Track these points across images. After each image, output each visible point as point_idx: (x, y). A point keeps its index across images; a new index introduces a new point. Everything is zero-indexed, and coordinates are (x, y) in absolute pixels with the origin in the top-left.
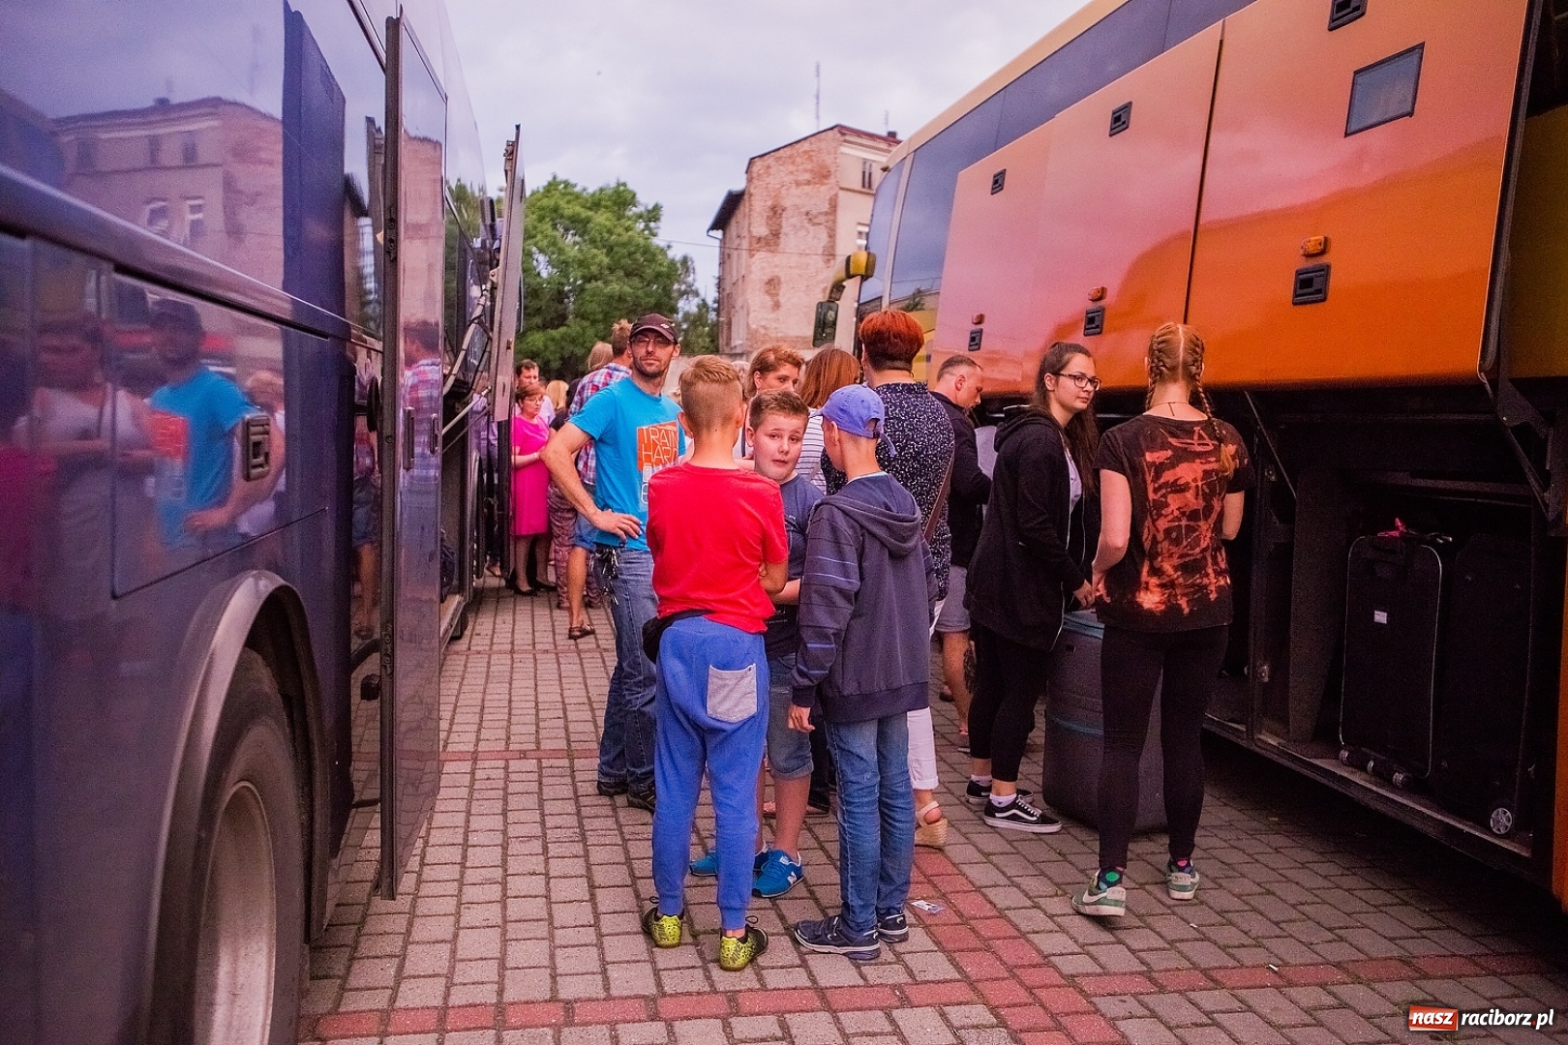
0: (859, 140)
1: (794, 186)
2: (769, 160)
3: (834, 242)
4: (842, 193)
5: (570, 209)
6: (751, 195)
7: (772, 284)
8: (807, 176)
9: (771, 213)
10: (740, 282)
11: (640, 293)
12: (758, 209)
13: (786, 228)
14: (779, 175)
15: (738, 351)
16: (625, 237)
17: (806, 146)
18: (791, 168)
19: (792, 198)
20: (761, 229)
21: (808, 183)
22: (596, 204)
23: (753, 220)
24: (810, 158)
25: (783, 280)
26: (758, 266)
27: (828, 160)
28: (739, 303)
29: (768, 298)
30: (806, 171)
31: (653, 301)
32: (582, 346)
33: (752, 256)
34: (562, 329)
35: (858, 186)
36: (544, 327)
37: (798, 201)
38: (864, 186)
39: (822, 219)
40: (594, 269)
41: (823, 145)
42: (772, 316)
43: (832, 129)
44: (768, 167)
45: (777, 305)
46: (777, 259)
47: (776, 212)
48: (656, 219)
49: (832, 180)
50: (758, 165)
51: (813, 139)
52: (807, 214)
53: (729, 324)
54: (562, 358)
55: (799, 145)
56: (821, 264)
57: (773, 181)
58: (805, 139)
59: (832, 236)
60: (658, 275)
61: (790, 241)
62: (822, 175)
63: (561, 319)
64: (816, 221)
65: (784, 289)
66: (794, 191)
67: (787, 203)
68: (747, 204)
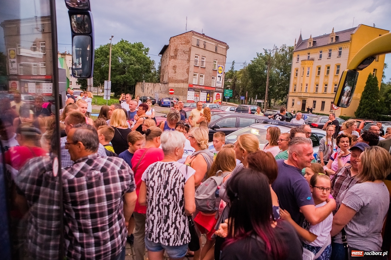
0: (197, 35)
1: (181, 44)
2: (175, 38)
3: (190, 58)
4: (192, 47)
5: (127, 47)
6: (170, 46)
7: (174, 67)
8: (184, 42)
9: (175, 51)
10: (167, 66)
11: (143, 68)
12: (172, 49)
13: (178, 54)
14: (177, 42)
15: (165, 82)
16: (140, 55)
17: (184, 35)
18: (180, 40)
19: (180, 47)
20: (172, 54)
21: (184, 44)
22: (133, 46)
23: (171, 52)
24: (185, 38)
25: (177, 66)
26: (171, 63)
27: (189, 39)
28: (166, 71)
29: (173, 70)
30: (184, 41)
31: (146, 70)
32: (129, 79)
33: (170, 60)
34: (124, 75)
35: (196, 46)
36: (120, 74)
37: (182, 48)
38: (197, 45)
39: (187, 53)
40: (132, 62)
41: (188, 35)
42: (174, 75)
43: (191, 31)
44: (175, 40)
45: (175, 72)
46: (176, 61)
47: (176, 50)
48: (147, 51)
49: (190, 44)
50: (172, 39)
51: (186, 34)
52: (184, 51)
53: (163, 76)
54: (124, 82)
55: (183, 35)
56: (186, 63)
57: (176, 43)
58: (184, 33)
59: (189, 57)
60: (147, 64)
61: (179, 57)
62: (188, 42)
63: (124, 73)
64: (186, 53)
65: (177, 68)
66: (181, 46)
67: (179, 48)
68: (169, 48)
